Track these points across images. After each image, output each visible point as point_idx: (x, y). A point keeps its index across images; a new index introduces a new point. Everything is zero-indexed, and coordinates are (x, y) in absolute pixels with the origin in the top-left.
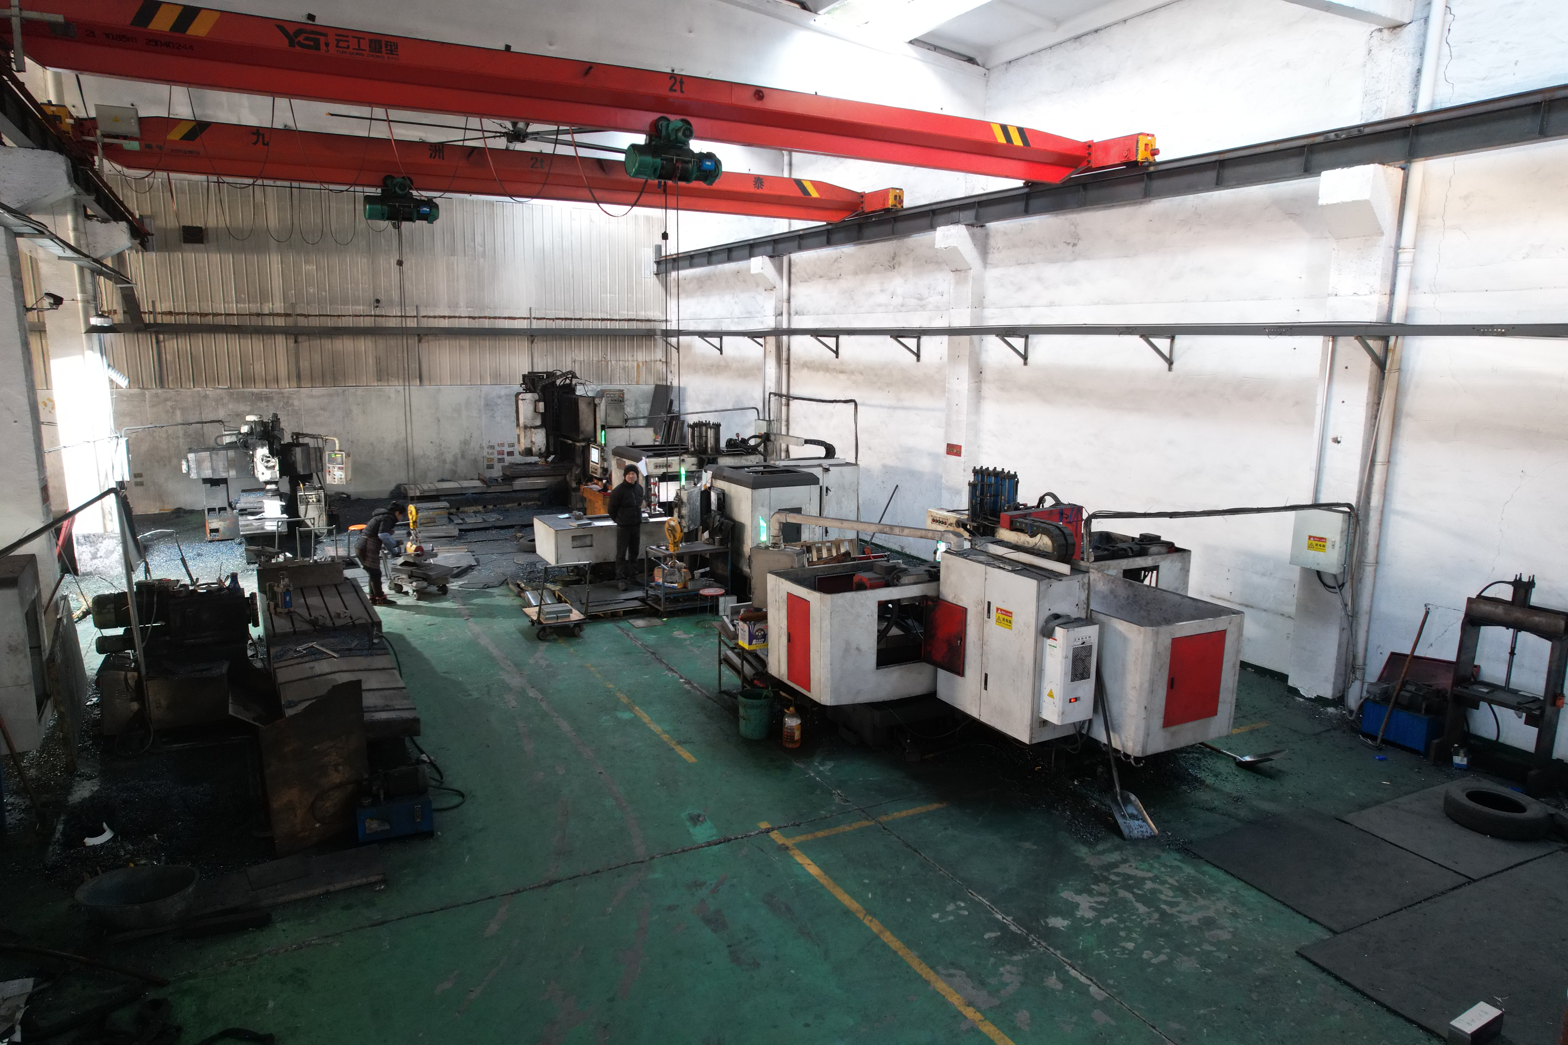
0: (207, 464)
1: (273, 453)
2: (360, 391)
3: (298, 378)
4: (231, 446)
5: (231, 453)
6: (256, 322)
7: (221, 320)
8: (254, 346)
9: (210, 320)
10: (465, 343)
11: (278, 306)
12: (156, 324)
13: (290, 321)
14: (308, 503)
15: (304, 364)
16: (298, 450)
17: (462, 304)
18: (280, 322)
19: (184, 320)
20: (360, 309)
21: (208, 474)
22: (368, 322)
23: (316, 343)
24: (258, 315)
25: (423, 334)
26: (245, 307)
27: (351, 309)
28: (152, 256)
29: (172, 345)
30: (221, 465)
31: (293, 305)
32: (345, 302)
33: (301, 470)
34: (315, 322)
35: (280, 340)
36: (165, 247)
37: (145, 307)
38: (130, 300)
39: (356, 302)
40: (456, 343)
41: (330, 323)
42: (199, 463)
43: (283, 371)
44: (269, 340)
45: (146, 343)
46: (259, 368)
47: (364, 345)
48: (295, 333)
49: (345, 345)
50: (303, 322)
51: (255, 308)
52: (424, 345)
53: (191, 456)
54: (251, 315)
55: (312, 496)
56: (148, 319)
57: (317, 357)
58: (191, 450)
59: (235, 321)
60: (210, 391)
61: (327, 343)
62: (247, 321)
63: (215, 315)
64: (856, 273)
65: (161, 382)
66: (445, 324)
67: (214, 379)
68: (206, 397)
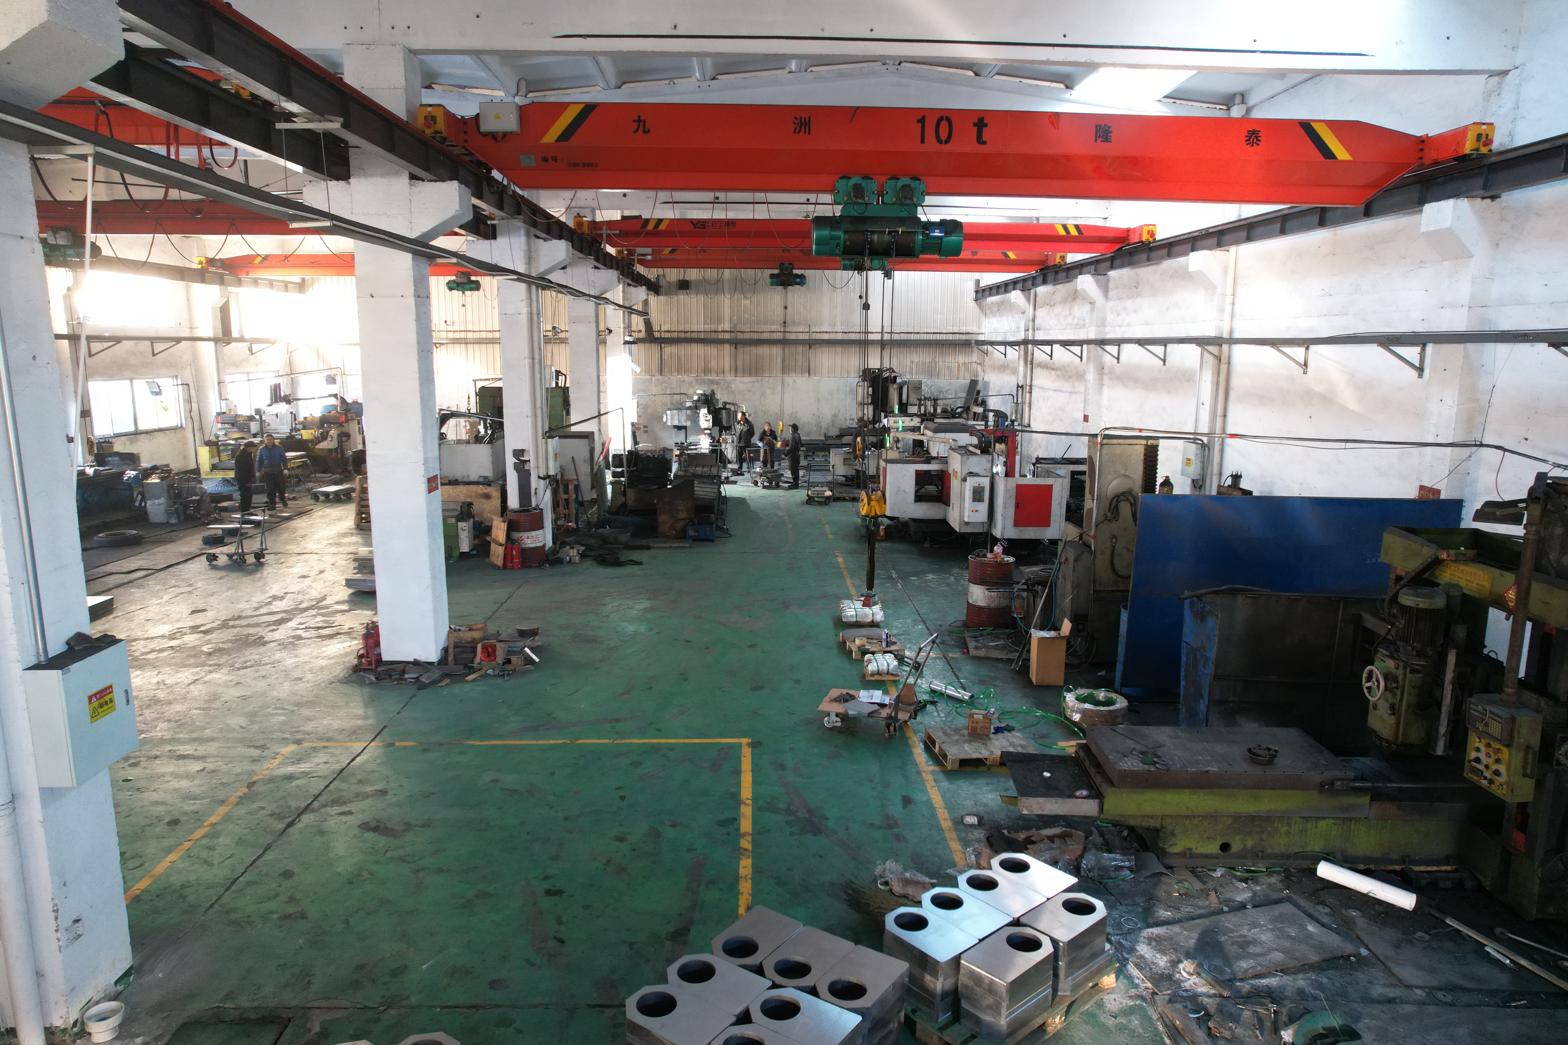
0: (676, 417)
1: (709, 412)
2: (771, 380)
3: (736, 371)
4: (690, 408)
5: (689, 412)
6: (714, 336)
7: (695, 335)
8: (711, 351)
9: (689, 335)
10: (839, 349)
11: (727, 326)
12: (661, 338)
13: (733, 335)
14: (727, 443)
15: (740, 363)
16: (724, 411)
17: (838, 323)
18: (727, 336)
19: (675, 335)
20: (774, 327)
21: (676, 423)
22: (779, 336)
23: (747, 349)
24: (715, 332)
25: (812, 344)
26: (709, 327)
27: (769, 328)
28: (662, 298)
29: (669, 350)
30: (683, 418)
31: (735, 326)
32: (766, 324)
33: (725, 424)
34: (747, 336)
35: (727, 347)
36: (668, 293)
37: (656, 328)
38: (648, 324)
39: (772, 323)
40: (832, 349)
41: (755, 336)
42: (672, 416)
43: (727, 367)
44: (720, 347)
45: (655, 348)
46: (713, 364)
47: (776, 350)
48: (736, 343)
49: (765, 350)
50: (740, 336)
51: (713, 327)
52: (812, 350)
53: (669, 412)
54: (711, 332)
55: (729, 438)
56: (657, 335)
57: (747, 358)
58: (669, 409)
59: (702, 336)
60: (686, 378)
61: (754, 349)
62: (708, 336)
63: (692, 332)
64: (1061, 303)
65: (661, 372)
66: (826, 337)
67: (688, 371)
68: (684, 381)
